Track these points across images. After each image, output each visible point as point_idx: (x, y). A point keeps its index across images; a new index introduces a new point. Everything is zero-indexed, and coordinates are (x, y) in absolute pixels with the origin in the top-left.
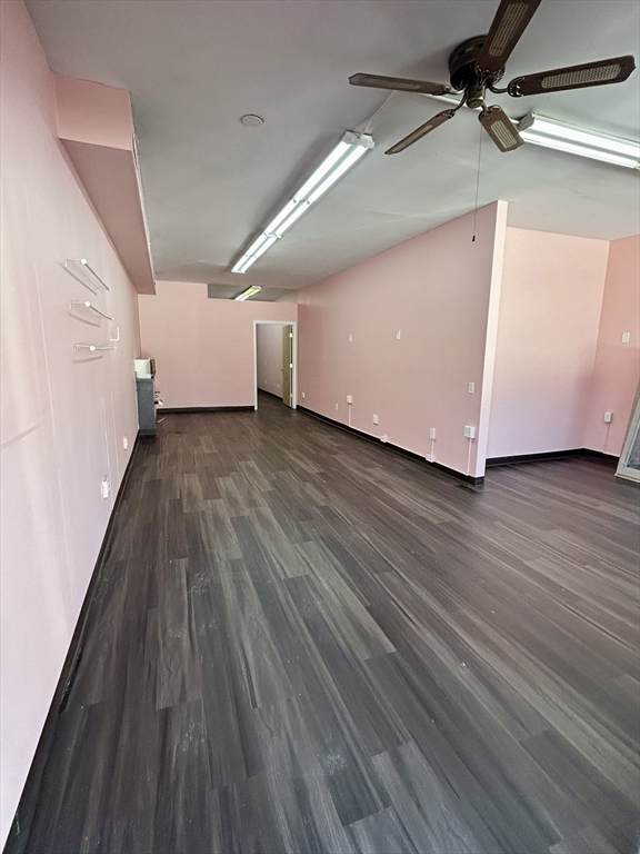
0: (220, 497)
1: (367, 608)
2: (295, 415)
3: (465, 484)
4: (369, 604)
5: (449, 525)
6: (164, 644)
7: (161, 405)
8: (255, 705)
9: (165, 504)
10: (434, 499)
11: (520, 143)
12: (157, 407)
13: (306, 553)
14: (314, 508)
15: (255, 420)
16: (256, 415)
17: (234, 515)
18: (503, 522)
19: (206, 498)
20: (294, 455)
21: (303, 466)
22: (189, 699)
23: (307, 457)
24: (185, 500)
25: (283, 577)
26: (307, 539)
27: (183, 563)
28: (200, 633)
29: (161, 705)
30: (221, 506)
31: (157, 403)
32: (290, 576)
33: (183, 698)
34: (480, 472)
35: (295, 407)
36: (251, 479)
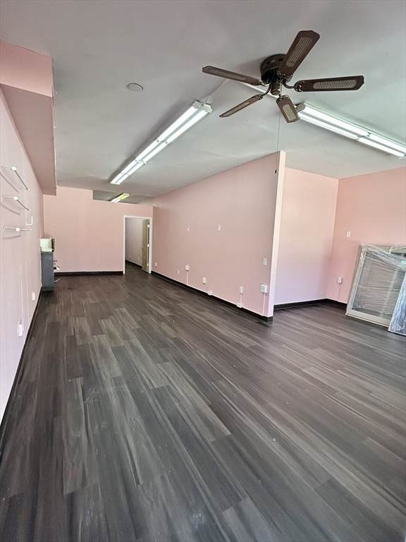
0: (103, 334)
1: (209, 406)
2: (150, 277)
3: (261, 321)
4: (210, 403)
5: (255, 347)
6: (68, 442)
7: (58, 270)
8: (138, 483)
9: (64, 339)
10: (244, 331)
11: (297, 118)
12: (55, 271)
13: (166, 370)
14: (168, 339)
15: (124, 280)
16: (124, 277)
17: (114, 346)
18: (286, 344)
19: (93, 334)
20: (152, 304)
21: (159, 311)
22: (89, 484)
23: (161, 305)
24: (77, 336)
25: (151, 388)
26: (166, 360)
27: (79, 381)
28: (95, 433)
29: (67, 491)
30: (104, 339)
31: (55, 268)
32: (156, 387)
33: (84, 484)
34: (270, 314)
35: (150, 272)
36: (124, 320)
